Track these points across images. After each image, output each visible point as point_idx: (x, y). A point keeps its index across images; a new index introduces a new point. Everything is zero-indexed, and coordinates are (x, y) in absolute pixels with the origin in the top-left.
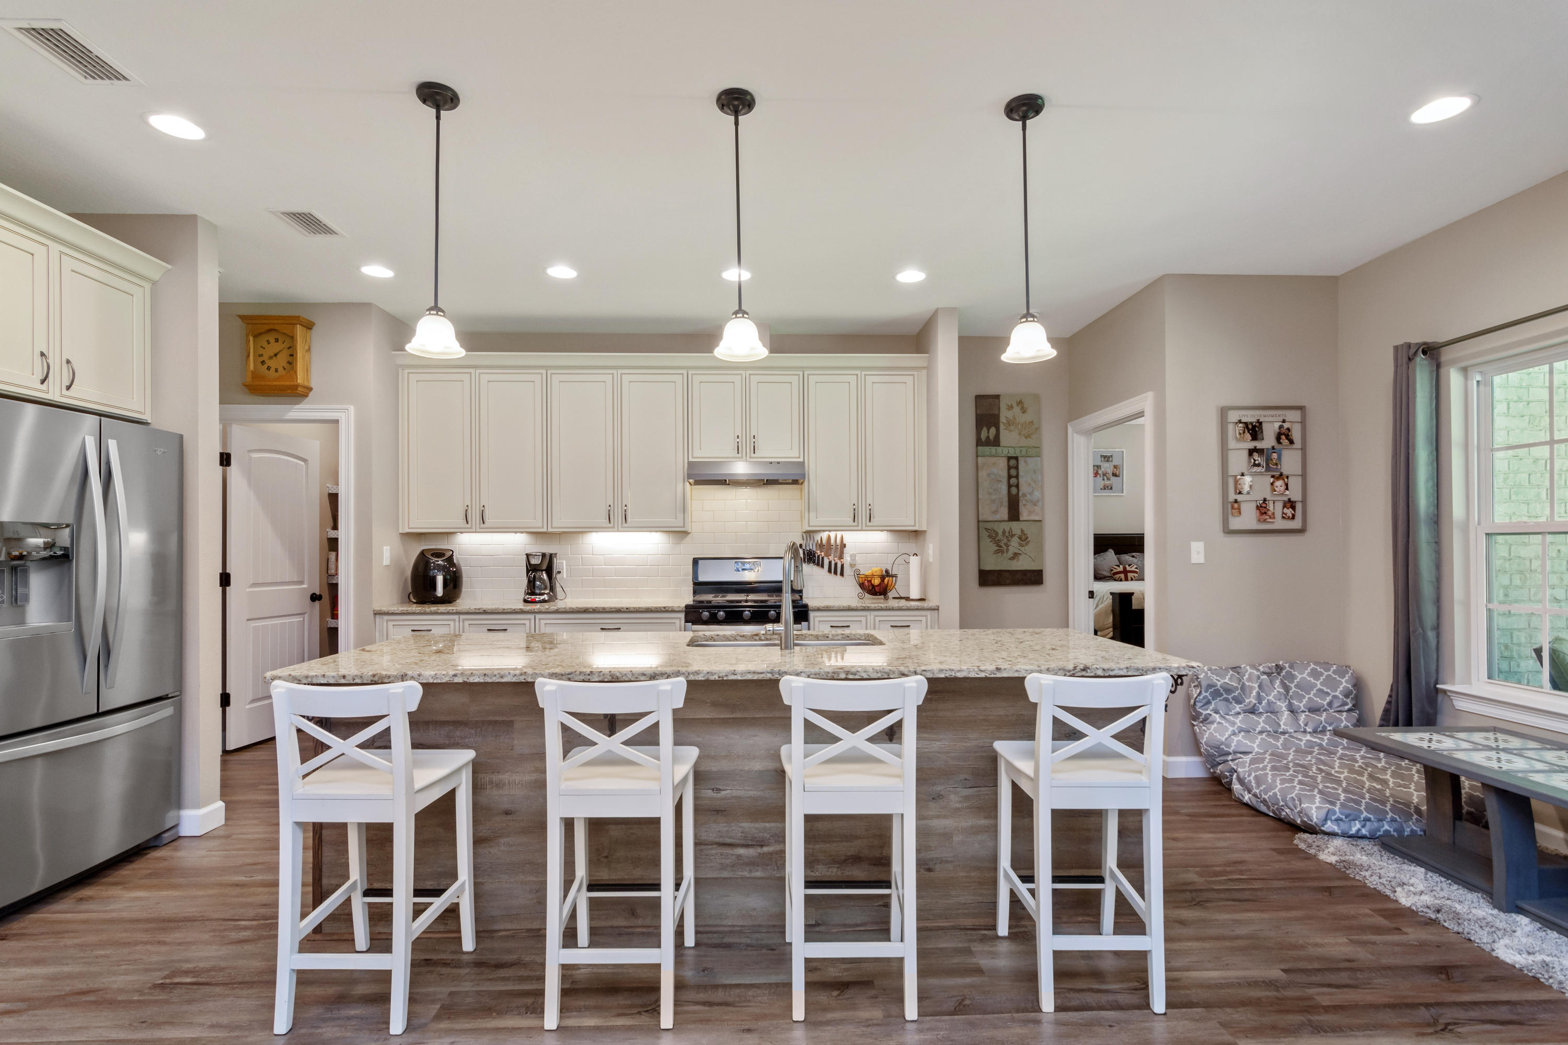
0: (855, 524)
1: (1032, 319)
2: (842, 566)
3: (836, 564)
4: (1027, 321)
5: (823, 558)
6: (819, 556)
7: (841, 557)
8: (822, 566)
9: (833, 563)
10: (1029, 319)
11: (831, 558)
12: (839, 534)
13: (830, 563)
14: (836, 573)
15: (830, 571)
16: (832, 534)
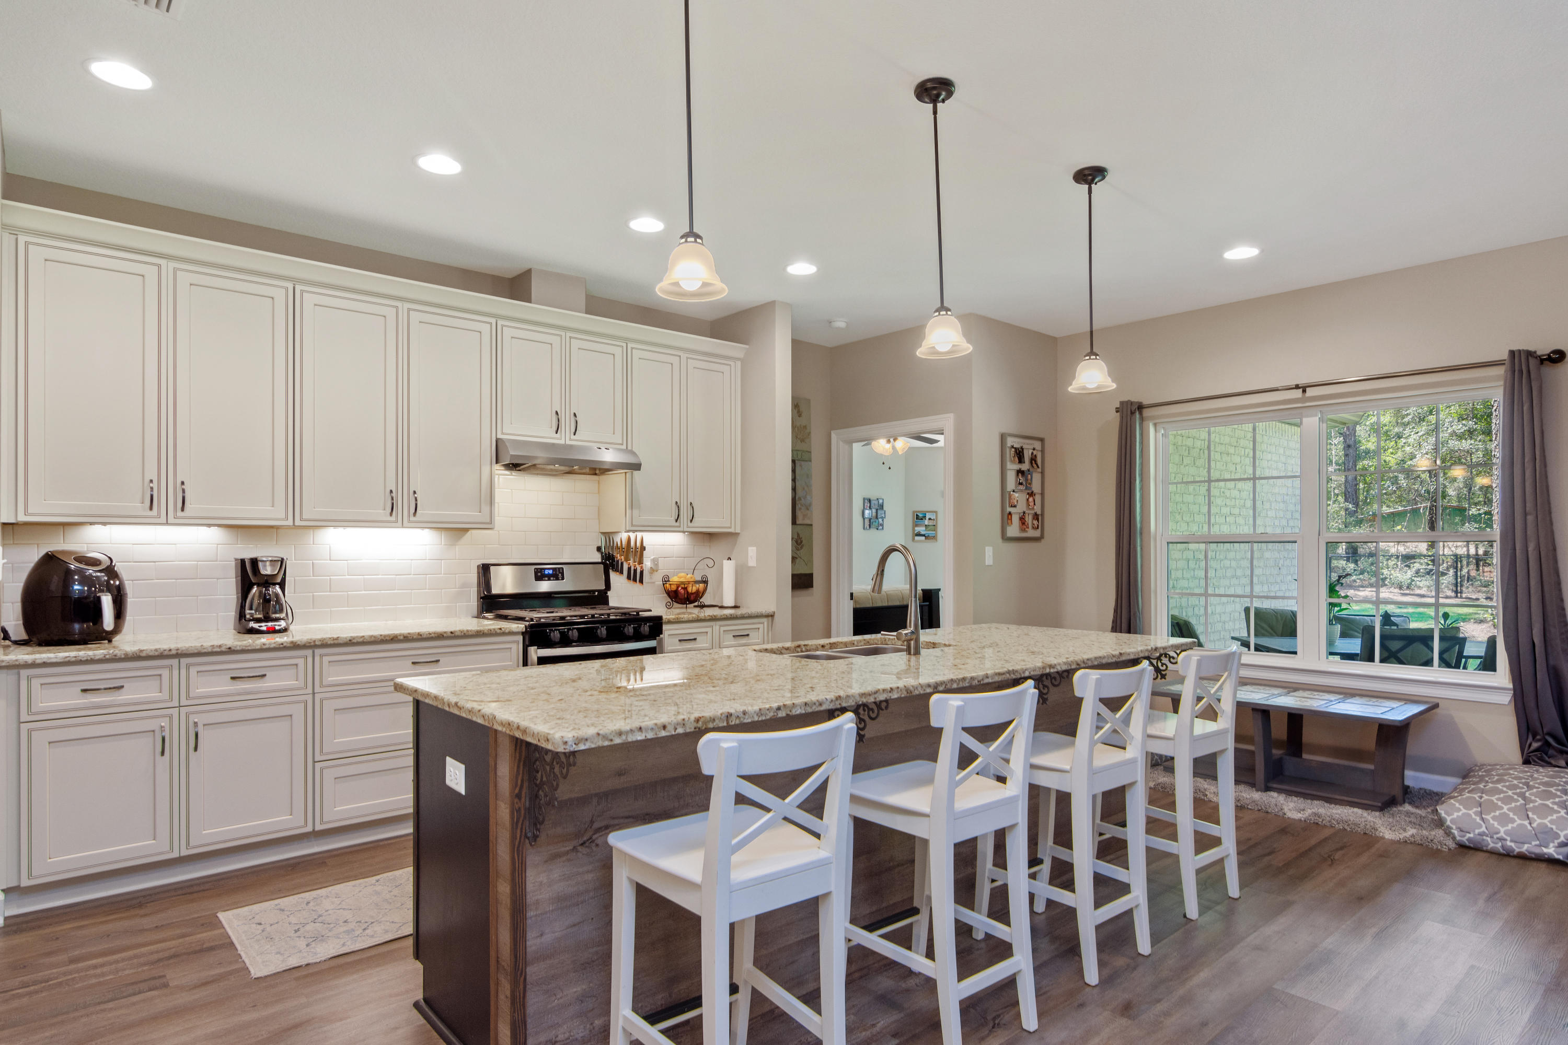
0: (677, 524)
1: (1094, 357)
2: (642, 573)
3: (635, 571)
4: (1090, 358)
5: (622, 564)
6: (618, 561)
7: (641, 562)
8: (622, 572)
9: (632, 569)
10: (1092, 357)
11: (631, 562)
12: (639, 535)
13: (629, 569)
14: (635, 580)
15: (629, 578)
16: (632, 536)
